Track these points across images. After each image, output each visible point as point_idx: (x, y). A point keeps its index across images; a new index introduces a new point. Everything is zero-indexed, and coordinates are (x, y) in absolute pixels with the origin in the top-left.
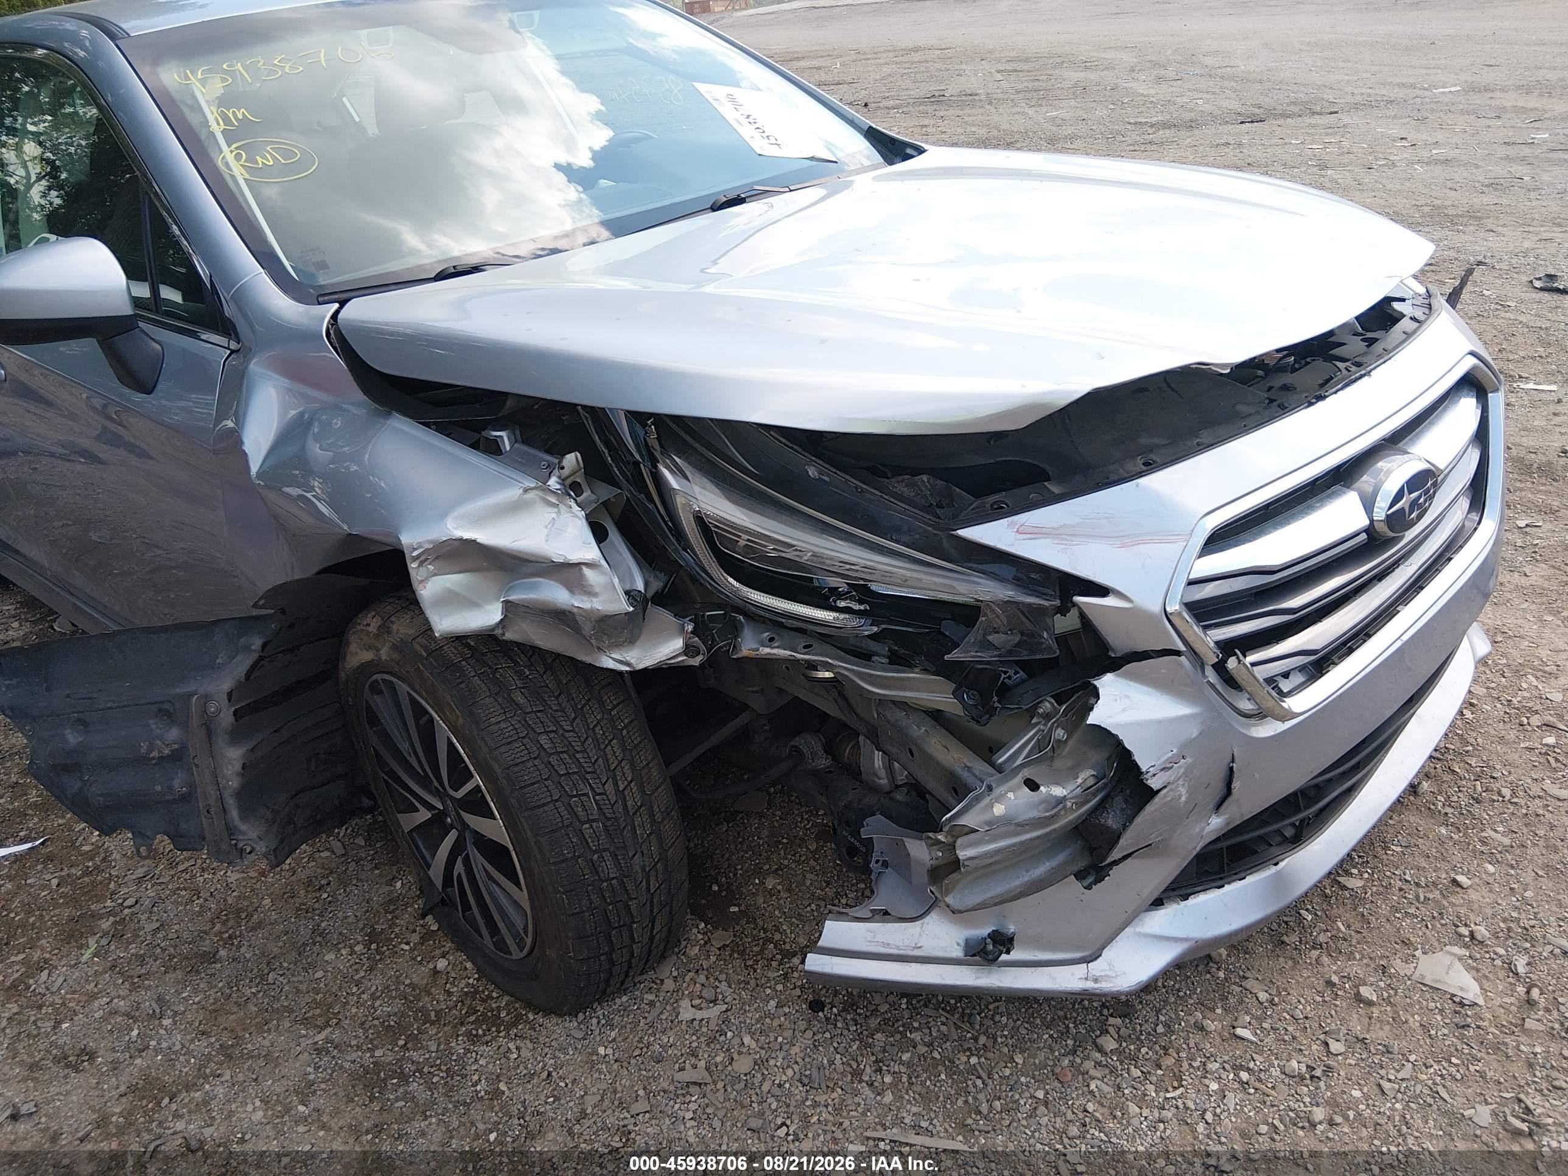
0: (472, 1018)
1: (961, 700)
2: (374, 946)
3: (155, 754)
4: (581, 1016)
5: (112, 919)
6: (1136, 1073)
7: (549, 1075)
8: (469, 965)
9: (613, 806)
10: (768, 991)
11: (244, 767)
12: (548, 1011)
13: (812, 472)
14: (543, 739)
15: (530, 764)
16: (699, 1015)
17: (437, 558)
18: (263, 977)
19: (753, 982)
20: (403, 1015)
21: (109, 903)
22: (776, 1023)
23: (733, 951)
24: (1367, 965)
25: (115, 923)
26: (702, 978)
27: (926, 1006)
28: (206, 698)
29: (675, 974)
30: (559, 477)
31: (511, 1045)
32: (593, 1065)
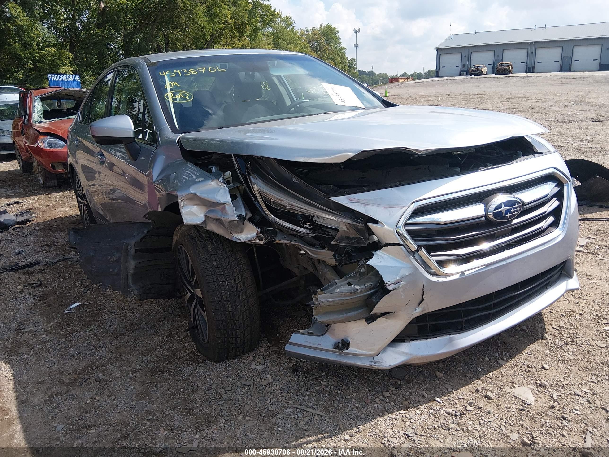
0: (190, 360)
1: (335, 258)
2: (170, 337)
3: (111, 260)
4: (221, 363)
5: (99, 322)
6: (393, 404)
7: (205, 377)
8: (194, 346)
9: (233, 287)
10: (282, 365)
11: (135, 267)
12: (212, 360)
13: (294, 180)
14: (214, 263)
15: (209, 269)
16: (257, 367)
17: (187, 199)
18: (135, 341)
19: (278, 362)
20: (170, 356)
21: (101, 318)
22: (280, 374)
23: (276, 353)
24: (495, 387)
25: (100, 323)
26: (262, 358)
27: (331, 375)
28: (128, 244)
29: (254, 356)
30: (223, 178)
31: (198, 368)
32: (219, 376)
